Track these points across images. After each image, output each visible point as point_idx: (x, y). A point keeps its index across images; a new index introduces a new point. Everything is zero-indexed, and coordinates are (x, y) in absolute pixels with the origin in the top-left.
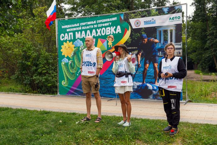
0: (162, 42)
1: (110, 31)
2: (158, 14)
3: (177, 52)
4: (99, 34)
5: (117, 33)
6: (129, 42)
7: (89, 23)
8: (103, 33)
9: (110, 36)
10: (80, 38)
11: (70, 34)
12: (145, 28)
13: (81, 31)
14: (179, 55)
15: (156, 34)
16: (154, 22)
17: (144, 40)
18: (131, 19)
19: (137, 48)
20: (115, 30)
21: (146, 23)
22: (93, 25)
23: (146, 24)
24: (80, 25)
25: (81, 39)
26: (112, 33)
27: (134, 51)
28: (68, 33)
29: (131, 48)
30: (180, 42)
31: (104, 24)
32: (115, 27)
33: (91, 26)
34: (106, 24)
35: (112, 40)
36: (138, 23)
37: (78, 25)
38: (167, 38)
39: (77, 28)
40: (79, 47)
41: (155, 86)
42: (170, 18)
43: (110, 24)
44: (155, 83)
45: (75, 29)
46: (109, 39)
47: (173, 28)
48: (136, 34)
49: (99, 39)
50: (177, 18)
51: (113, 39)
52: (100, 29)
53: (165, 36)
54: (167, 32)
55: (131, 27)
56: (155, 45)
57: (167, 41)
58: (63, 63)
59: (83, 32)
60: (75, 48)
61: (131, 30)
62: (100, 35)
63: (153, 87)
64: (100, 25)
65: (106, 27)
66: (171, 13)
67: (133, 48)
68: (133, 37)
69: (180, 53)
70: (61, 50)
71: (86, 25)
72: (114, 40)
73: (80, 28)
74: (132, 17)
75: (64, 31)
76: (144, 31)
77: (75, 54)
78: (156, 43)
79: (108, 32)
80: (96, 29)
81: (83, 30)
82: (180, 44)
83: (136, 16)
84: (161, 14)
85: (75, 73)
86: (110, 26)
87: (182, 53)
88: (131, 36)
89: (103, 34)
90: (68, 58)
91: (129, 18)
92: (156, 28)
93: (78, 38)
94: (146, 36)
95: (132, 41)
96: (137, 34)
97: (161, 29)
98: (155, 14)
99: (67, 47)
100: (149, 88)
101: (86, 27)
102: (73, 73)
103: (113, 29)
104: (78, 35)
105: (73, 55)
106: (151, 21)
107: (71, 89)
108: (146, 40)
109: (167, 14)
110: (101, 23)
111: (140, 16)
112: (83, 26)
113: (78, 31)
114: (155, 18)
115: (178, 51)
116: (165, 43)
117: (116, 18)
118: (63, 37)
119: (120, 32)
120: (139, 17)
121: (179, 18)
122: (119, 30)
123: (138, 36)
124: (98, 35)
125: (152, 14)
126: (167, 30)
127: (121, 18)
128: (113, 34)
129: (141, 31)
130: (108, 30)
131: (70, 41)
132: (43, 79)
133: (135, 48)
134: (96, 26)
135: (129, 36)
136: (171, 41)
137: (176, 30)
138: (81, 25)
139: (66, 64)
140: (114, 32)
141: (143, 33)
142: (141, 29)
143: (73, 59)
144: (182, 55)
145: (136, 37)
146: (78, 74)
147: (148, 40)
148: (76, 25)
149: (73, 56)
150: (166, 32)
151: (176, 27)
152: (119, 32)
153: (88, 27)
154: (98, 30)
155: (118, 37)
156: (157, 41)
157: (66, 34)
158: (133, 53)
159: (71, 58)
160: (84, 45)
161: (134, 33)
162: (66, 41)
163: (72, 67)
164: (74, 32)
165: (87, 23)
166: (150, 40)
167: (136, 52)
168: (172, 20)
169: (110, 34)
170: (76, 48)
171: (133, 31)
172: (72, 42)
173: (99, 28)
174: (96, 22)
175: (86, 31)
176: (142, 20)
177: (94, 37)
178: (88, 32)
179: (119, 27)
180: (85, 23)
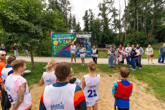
0: (86, 42)
4: (66, 38)
11: (56, 38)
13: (60, 37)
16: (83, 36)
20: (72, 38)
22: (64, 35)
25: (60, 40)
28: (56, 37)
34: (68, 36)
42: (88, 36)
45: (58, 37)
47: (89, 38)
58: (54, 47)
59: (61, 38)
64: (66, 36)
65: (69, 37)
71: (62, 36)
75: (54, 37)
77: (58, 44)
78: (84, 42)
80: (65, 37)
83: (78, 34)
86: (70, 36)
88: (77, 40)
89: (68, 39)
90: (56, 45)
97: (85, 38)
99: (55, 42)
103: (71, 37)
104: (59, 39)
107: (57, 55)
108: (81, 41)
109: (87, 34)
110: (67, 35)
113: (59, 37)
114: (84, 35)
118: (54, 39)
121: (90, 36)
127: (73, 34)
131: (56, 40)
132: (46, 52)
134: (65, 36)
136: (88, 42)
137: (90, 39)
139: (55, 48)
143: (58, 46)
148: (58, 35)
150: (87, 39)
153: (63, 36)
155: (72, 40)
156: (84, 41)
157: (55, 38)
160: (61, 42)
162: (55, 40)
163: (57, 49)
164: (58, 38)
167: (78, 44)
169: (70, 39)
171: (77, 38)
172: (57, 41)
173: (66, 37)
175: (62, 37)
176: (80, 35)
177: (65, 39)
178: (63, 38)
179: (73, 37)
180: (61, 35)
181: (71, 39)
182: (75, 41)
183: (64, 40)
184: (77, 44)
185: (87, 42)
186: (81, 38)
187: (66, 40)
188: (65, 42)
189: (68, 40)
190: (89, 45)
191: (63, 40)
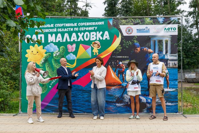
0: (157, 52)
1: (96, 36)
2: (152, 23)
3: (173, 64)
4: (81, 38)
5: (104, 39)
6: (119, 50)
7: (67, 25)
8: (87, 38)
9: (96, 42)
10: (54, 41)
11: (39, 36)
12: (137, 36)
13: (56, 34)
14: (174, 66)
15: (150, 43)
16: (148, 31)
17: (137, 50)
18: (121, 25)
19: (128, 57)
20: (102, 36)
21: (139, 30)
22: (74, 27)
23: (139, 32)
24: (54, 25)
25: (55, 44)
26: (98, 39)
27: (125, 60)
28: (37, 34)
29: (121, 57)
30: (175, 54)
31: (87, 28)
32: (101, 33)
33: (70, 29)
34: (90, 29)
35: (98, 47)
36: (129, 31)
37: (52, 25)
38: (162, 48)
39: (51, 30)
40: (52, 53)
41: (150, 99)
42: (165, 28)
43: (96, 28)
44: (149, 96)
45: (47, 31)
46: (94, 45)
47: (169, 39)
48: (127, 42)
49: (80, 44)
50: (172, 29)
51: (99, 45)
52: (83, 33)
53: (160, 46)
54: (162, 43)
55: (122, 34)
56: (149, 55)
57: (162, 51)
59: (59, 35)
60: (46, 53)
61: (122, 38)
62: (83, 40)
63: (147, 100)
64: (82, 29)
65: (90, 31)
66: (166, 23)
67: (124, 57)
68: (124, 45)
69: (175, 65)
70: (26, 56)
71: (64, 27)
72: (100, 47)
73: (55, 30)
74: (122, 24)
75: (32, 32)
76: (137, 39)
77: (46, 60)
78: (150, 53)
79: (93, 38)
80: (77, 32)
81: (60, 32)
82: (176, 56)
83: (127, 23)
84: (156, 23)
85: (46, 84)
86: (95, 31)
87: (177, 65)
88: (121, 43)
89: (86, 40)
91: (119, 24)
92: (150, 37)
93: (52, 42)
94: (138, 45)
95: (122, 50)
96: (129, 42)
97: (155, 39)
98: (149, 23)
99: (35, 52)
100: (142, 101)
101: (63, 29)
102: (43, 85)
103: (99, 35)
104: (51, 38)
105: (43, 62)
106: (144, 29)
108: (139, 49)
109: (162, 24)
110: (84, 26)
111: (133, 23)
112: (59, 28)
113: (52, 33)
114: (149, 26)
115: (173, 62)
116: (160, 53)
117: (103, 22)
119: (108, 39)
120: (131, 24)
121: (175, 29)
122: (107, 35)
123: (130, 44)
124: (79, 40)
125: (146, 23)
126: (162, 40)
127: (109, 23)
128: (100, 40)
129: (133, 39)
130: (93, 35)
133: (126, 57)
134: (76, 29)
135: (119, 43)
136: (166, 52)
137: (172, 41)
138: (56, 26)
140: (101, 38)
141: (135, 41)
142: (134, 36)
143: (44, 67)
144: (177, 67)
145: (127, 45)
146: (51, 85)
147: (141, 49)
148: (48, 26)
149: (43, 64)
150: (160, 42)
151: (171, 38)
152: (106, 39)
153: (66, 30)
154: (79, 34)
156: (150, 50)
157: (34, 36)
158: (123, 63)
159: (40, 66)
160: (59, 50)
161: (125, 41)
162: (33, 45)
164: (46, 34)
165: (64, 24)
166: (144, 49)
167: (127, 62)
168: (167, 31)
169: (96, 40)
170: (48, 54)
171: (124, 38)
172: (42, 46)
173: (81, 32)
174: (77, 24)
175: (63, 34)
176: (135, 28)
177: (74, 42)
178: (66, 35)
179: (106, 33)
180: (62, 25)
181: (98, 42)
182: (116, 50)
183: (72, 43)
184: (125, 59)
185: (160, 51)
186: (139, 38)
187: (78, 44)
188: (75, 53)
189: (87, 44)
190: (171, 65)
191: (66, 44)
